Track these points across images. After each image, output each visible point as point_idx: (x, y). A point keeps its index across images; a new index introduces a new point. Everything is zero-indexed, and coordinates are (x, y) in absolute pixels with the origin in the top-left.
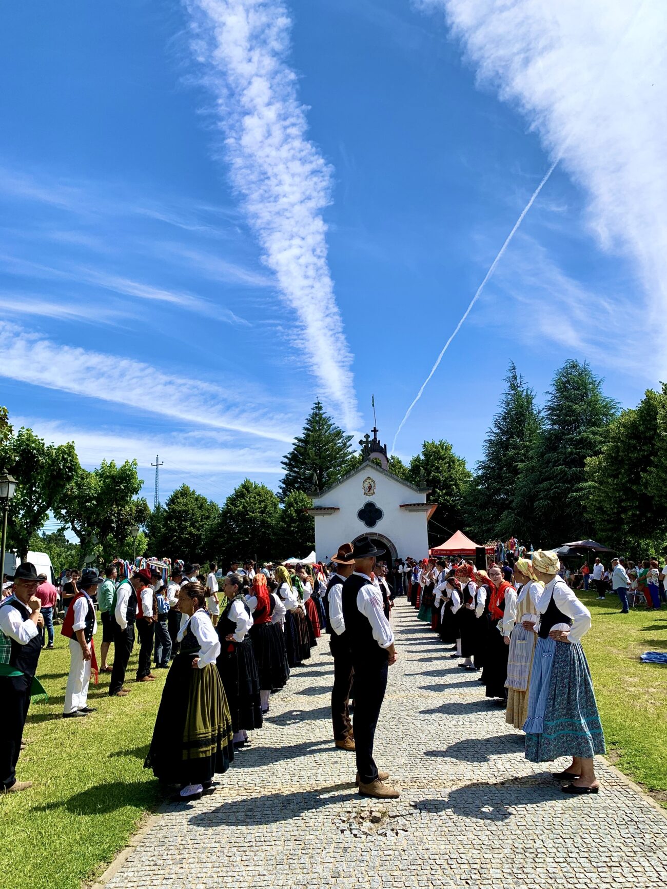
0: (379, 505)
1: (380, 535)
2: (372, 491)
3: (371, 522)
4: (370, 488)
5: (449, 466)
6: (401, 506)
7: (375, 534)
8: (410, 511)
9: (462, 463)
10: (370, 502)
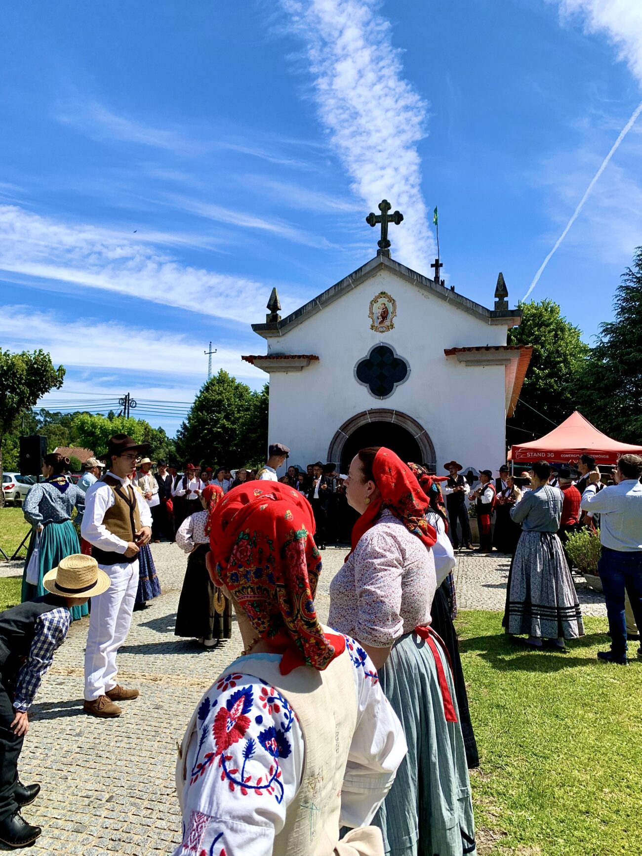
0: (400, 352)
1: (399, 414)
2: (387, 323)
3: (381, 389)
4: (384, 315)
5: (556, 336)
6: (448, 352)
7: (390, 412)
8: (469, 363)
9: (576, 333)
10: (382, 345)
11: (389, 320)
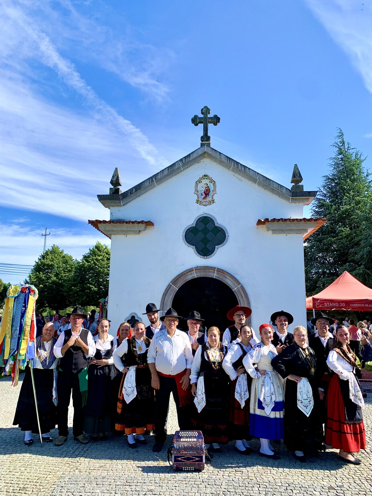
0: (220, 221)
1: (220, 271)
2: (209, 198)
4: (207, 193)
6: (259, 222)
7: (213, 268)
10: (205, 215)
11: (210, 196)
